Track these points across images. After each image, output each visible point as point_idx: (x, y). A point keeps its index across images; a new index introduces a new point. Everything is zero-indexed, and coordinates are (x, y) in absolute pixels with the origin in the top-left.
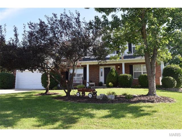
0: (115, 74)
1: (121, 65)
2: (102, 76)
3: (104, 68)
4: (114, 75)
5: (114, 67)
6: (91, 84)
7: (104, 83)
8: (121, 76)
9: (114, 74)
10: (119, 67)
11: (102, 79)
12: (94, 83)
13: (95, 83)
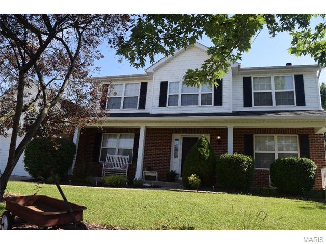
0: (207, 153)
1: (223, 132)
2: (176, 156)
3: (184, 138)
4: (204, 155)
5: (208, 136)
6: (149, 174)
7: (180, 173)
8: (223, 159)
9: (205, 152)
10: (219, 138)
11: (176, 165)
12: (155, 174)
13: (159, 174)
